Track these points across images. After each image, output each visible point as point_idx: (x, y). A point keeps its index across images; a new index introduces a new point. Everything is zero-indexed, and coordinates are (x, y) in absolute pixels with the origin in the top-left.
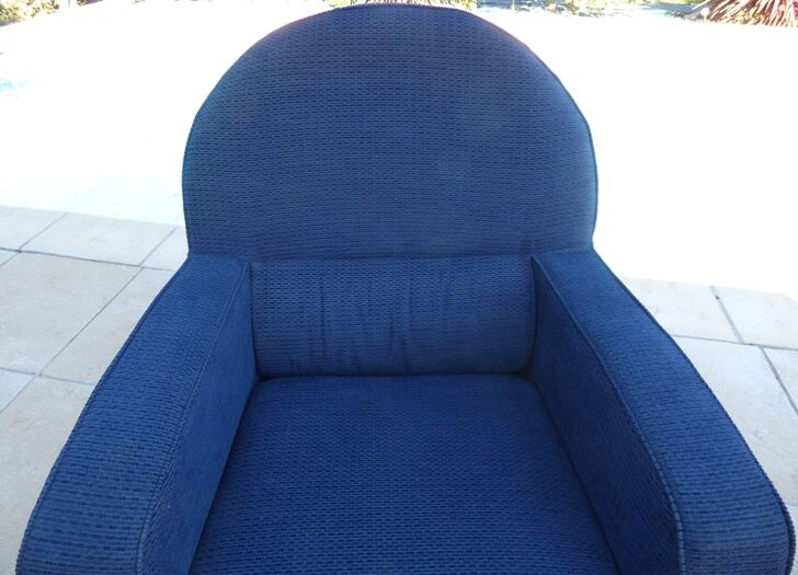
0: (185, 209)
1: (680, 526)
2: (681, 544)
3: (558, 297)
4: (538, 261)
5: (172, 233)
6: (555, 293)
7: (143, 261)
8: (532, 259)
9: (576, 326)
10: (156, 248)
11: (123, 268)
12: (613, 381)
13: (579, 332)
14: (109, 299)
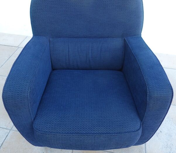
0: (31, 23)
1: (148, 92)
2: (148, 96)
3: (130, 48)
4: (126, 39)
5: (26, 38)
6: (129, 47)
7: (19, 46)
8: (125, 39)
9: (133, 54)
10: (22, 42)
11: (13, 47)
12: (139, 65)
13: (133, 55)
14: (10, 56)
